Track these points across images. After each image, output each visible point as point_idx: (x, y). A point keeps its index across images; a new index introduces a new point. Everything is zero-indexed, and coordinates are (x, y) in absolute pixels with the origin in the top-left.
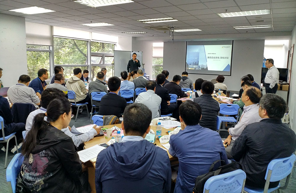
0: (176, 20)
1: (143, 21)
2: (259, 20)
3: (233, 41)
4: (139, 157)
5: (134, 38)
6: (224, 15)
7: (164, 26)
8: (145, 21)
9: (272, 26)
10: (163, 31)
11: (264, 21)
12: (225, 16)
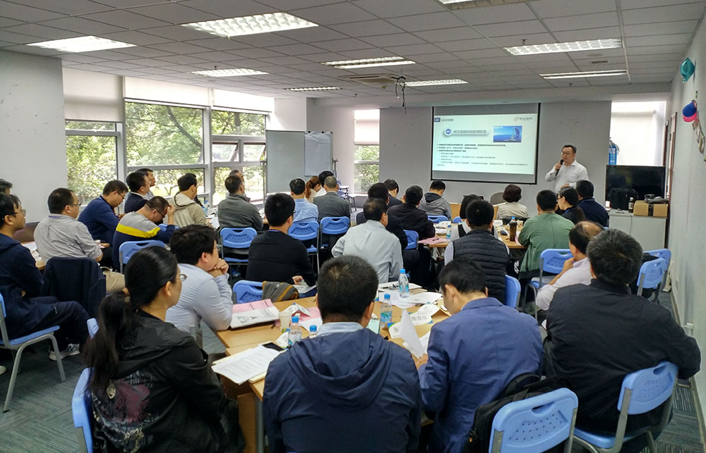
0: (411, 62)
1: (334, 65)
2: (597, 60)
3: (539, 104)
4: (360, 364)
5: (312, 102)
6: (519, 51)
7: (382, 74)
8: (339, 65)
9: (625, 72)
10: (380, 86)
11: (609, 62)
12: (522, 53)
